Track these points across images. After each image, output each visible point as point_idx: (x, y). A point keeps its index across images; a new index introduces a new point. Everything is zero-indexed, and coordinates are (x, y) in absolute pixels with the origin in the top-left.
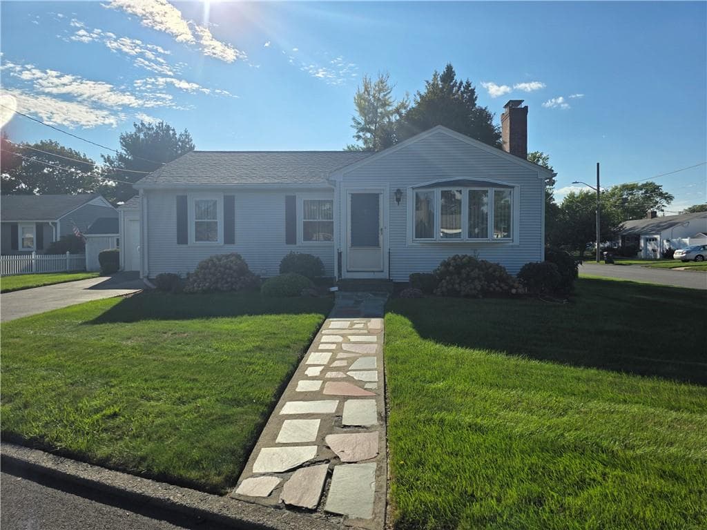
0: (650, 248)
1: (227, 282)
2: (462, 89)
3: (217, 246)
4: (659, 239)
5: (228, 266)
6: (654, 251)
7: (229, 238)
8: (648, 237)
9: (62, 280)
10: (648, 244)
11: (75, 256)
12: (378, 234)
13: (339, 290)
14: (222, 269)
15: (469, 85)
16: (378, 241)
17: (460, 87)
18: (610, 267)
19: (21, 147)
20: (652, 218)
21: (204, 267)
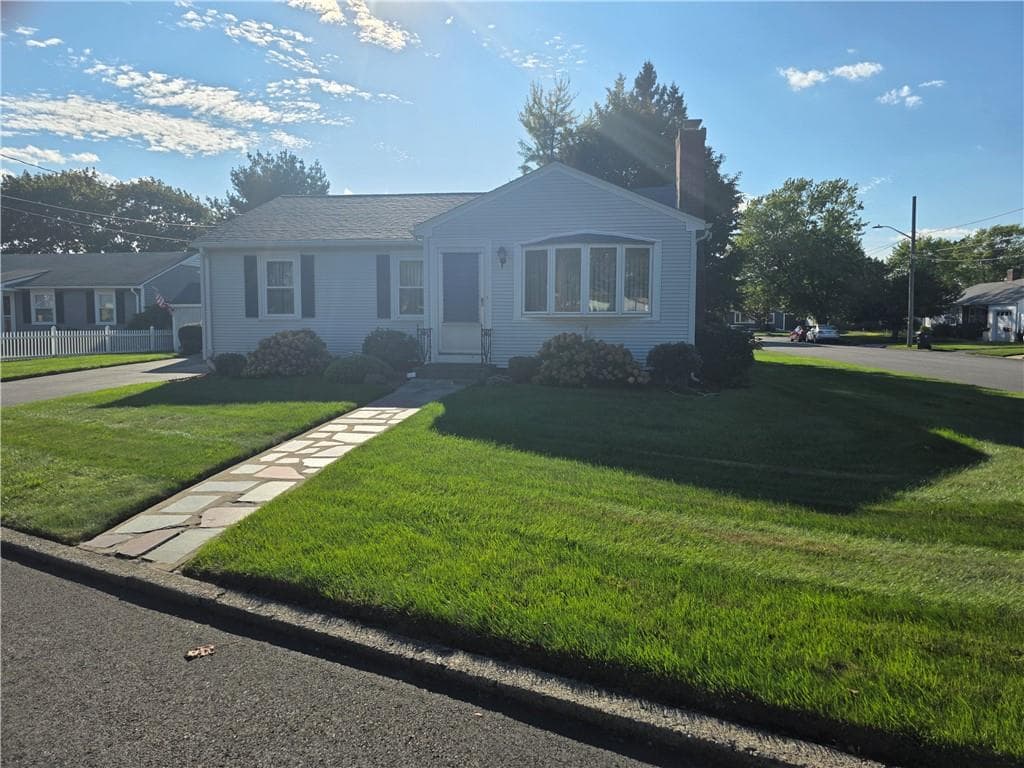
0: (1001, 325)
1: (291, 366)
2: (666, 98)
3: (292, 321)
4: (1015, 312)
5: (293, 345)
6: (1006, 330)
7: (309, 311)
8: (999, 308)
9: (125, 362)
10: (999, 319)
11: (160, 333)
12: (478, 305)
13: (417, 377)
14: (286, 349)
15: (675, 90)
16: (477, 315)
17: (662, 95)
18: (924, 354)
19: (114, 188)
20: (1014, 279)
21: (265, 345)
